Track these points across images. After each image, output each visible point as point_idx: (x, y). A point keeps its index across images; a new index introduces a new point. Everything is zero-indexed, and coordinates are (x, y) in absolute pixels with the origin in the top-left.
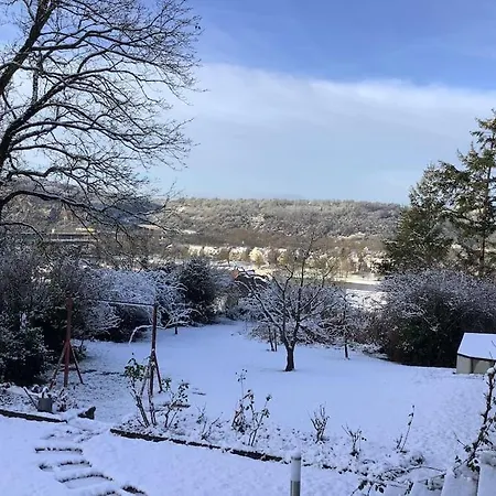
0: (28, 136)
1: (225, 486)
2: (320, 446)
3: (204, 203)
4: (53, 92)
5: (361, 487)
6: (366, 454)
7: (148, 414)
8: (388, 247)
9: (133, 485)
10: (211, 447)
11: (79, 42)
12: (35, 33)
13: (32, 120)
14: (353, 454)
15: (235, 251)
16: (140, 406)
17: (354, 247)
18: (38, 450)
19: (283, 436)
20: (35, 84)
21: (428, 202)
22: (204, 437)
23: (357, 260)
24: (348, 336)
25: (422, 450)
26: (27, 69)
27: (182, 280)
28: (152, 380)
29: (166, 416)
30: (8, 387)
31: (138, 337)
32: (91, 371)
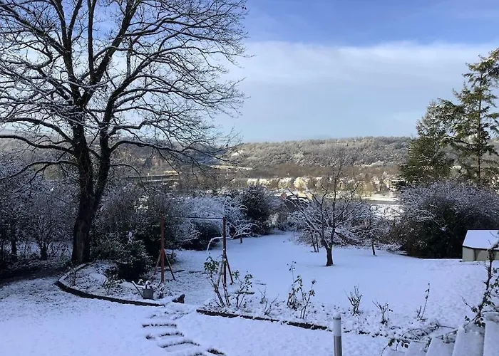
0: (126, 101)
1: (285, 347)
2: (356, 318)
3: (257, 146)
4: (141, 67)
5: (390, 344)
6: (393, 322)
7: (224, 299)
8: (402, 169)
9: (215, 348)
10: (272, 321)
11: (158, 28)
12: (126, 24)
13: (128, 88)
14: (383, 323)
15: (282, 181)
16: (217, 292)
17: (374, 173)
18: (144, 326)
19: (327, 311)
20: (129, 62)
21: (432, 132)
22: (266, 314)
23: (377, 182)
24: (374, 239)
25: (438, 318)
26: (121, 50)
27: (244, 203)
28: (225, 277)
29: (238, 299)
30: (121, 282)
31: (213, 246)
32: (180, 271)
